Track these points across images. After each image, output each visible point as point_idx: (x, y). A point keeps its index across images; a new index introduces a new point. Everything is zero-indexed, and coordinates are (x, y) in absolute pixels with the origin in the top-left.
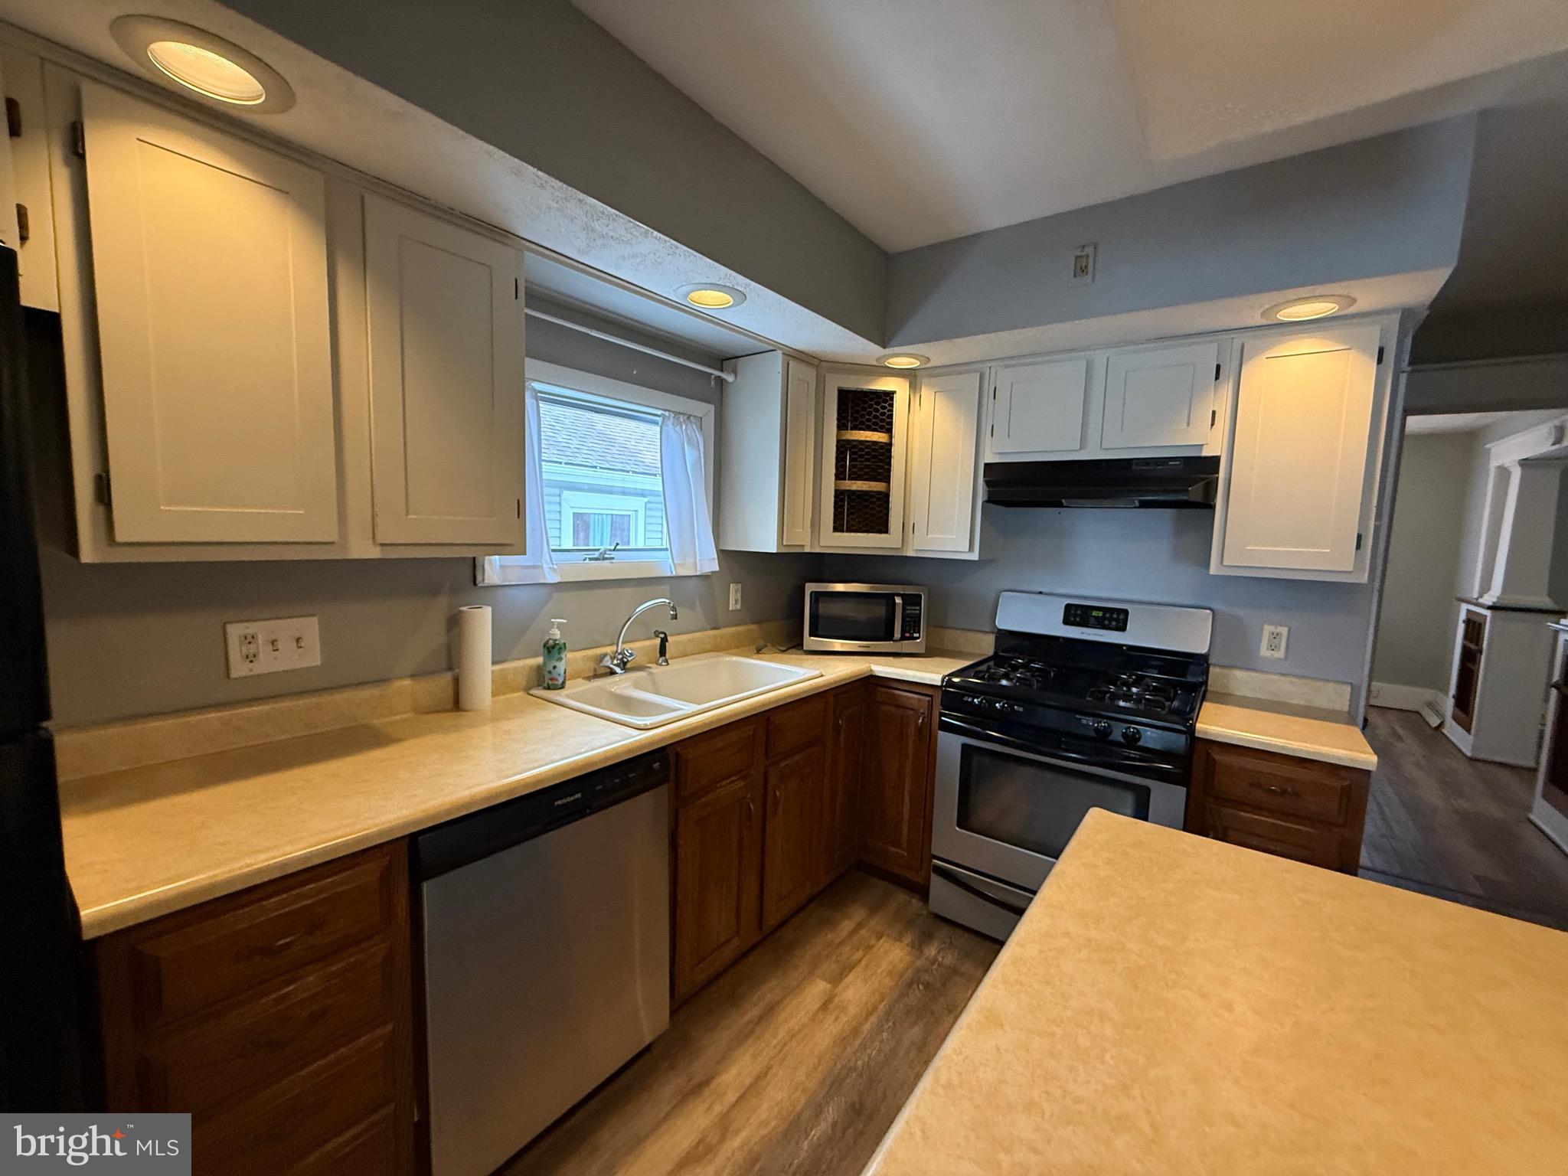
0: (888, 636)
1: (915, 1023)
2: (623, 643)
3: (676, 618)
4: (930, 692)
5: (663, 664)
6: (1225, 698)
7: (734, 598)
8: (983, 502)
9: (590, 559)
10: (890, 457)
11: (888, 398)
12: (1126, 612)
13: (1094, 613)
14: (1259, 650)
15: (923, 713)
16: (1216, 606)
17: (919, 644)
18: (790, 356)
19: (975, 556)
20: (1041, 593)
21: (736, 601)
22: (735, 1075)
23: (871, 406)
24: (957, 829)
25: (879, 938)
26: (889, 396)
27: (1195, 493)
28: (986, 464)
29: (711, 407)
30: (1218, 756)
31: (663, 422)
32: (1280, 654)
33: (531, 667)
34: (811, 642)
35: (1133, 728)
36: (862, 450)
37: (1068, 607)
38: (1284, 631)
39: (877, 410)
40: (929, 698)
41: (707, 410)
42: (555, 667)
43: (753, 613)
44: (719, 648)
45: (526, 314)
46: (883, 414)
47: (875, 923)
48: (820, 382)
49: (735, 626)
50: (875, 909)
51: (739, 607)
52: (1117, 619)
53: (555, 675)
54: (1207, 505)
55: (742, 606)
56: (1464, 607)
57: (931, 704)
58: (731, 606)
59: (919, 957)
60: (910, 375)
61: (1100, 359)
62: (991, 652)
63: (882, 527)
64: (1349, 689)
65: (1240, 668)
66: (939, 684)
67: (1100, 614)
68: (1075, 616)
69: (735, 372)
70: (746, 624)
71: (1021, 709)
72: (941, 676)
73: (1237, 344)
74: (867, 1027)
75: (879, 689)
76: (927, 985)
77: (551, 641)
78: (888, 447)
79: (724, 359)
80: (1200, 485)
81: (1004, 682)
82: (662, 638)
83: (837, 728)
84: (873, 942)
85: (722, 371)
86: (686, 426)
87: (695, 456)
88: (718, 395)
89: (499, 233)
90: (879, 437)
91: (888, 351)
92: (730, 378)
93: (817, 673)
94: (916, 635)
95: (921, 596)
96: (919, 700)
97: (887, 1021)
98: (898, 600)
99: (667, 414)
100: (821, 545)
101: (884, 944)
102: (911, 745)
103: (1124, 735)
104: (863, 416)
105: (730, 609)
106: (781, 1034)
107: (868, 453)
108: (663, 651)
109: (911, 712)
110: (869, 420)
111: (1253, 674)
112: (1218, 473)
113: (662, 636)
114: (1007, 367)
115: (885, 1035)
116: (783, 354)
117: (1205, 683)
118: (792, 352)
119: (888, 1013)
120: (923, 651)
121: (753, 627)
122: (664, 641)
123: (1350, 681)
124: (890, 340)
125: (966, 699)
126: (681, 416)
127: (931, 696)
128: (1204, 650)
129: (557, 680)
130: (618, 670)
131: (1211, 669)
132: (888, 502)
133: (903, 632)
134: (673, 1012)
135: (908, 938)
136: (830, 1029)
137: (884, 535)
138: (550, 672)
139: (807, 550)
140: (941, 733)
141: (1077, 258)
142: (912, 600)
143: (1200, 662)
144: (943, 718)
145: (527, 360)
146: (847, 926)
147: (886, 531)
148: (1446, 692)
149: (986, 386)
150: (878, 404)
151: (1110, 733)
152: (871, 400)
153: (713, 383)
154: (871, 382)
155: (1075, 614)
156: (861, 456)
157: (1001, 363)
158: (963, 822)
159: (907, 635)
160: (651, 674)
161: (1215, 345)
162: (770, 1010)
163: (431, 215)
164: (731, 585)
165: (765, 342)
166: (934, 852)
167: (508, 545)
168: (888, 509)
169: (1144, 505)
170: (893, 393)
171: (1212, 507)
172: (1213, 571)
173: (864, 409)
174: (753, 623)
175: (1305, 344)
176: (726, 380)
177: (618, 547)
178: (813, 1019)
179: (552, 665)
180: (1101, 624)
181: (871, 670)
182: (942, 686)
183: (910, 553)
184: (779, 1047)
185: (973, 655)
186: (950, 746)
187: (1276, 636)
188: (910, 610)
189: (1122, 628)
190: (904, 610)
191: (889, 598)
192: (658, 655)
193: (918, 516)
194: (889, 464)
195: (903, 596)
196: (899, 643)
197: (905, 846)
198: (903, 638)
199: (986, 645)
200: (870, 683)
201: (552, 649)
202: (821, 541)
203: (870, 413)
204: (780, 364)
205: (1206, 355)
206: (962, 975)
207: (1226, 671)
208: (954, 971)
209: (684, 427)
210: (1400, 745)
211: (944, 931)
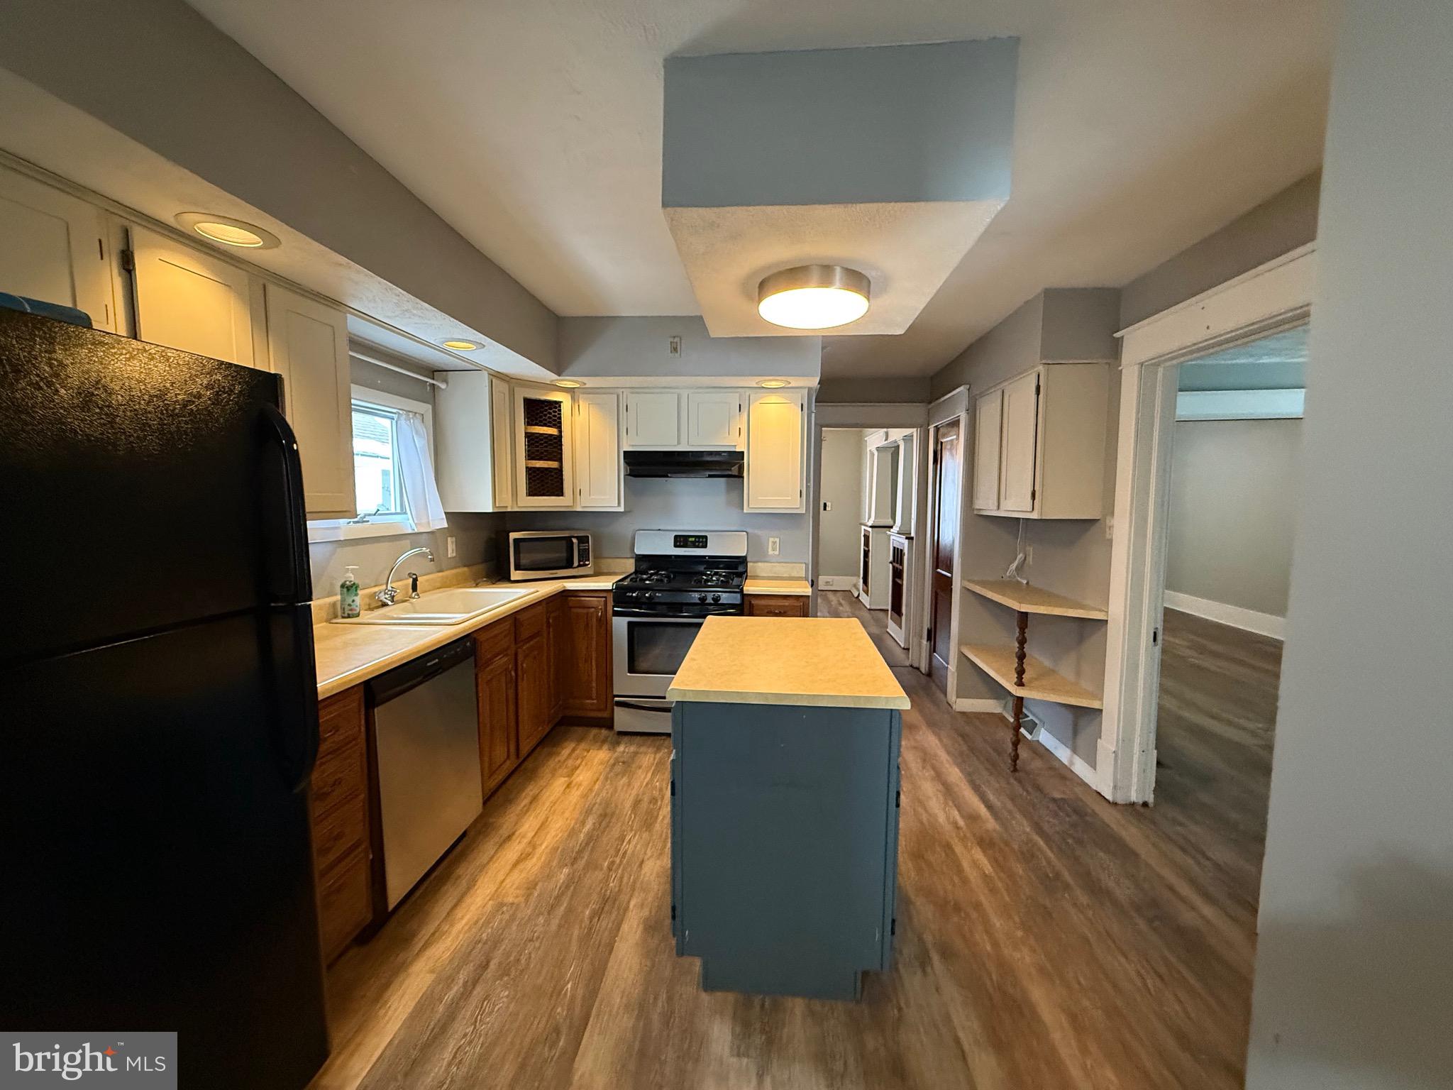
0: (569, 565)
1: (622, 777)
2: (391, 583)
3: (433, 561)
4: (604, 595)
5: (416, 597)
6: (755, 577)
7: (451, 550)
8: (624, 476)
9: (354, 522)
10: (561, 445)
11: (557, 406)
12: (706, 537)
13: (690, 539)
14: (768, 552)
15: (601, 609)
16: (748, 530)
17: (589, 569)
18: (493, 375)
19: (622, 509)
20: (659, 530)
21: (453, 550)
22: (528, 826)
23: (546, 410)
24: (629, 674)
25: (588, 751)
26: (558, 404)
27: (735, 471)
28: (625, 452)
29: (430, 407)
30: (754, 602)
31: (398, 417)
32: (777, 553)
33: (330, 604)
34: (515, 575)
35: (717, 594)
36: (542, 440)
37: (676, 537)
38: (778, 540)
39: (550, 413)
40: (604, 599)
41: (426, 408)
42: (353, 601)
43: (465, 560)
44: (445, 585)
45: (351, 356)
46: (555, 416)
47: (583, 745)
48: (512, 394)
49: (452, 569)
50: (581, 740)
51: (454, 555)
52: (701, 541)
53: (354, 607)
54: (740, 476)
55: (456, 554)
56: (863, 527)
57: (606, 602)
58: (449, 553)
59: (614, 753)
60: (570, 391)
61: (684, 394)
62: (633, 570)
63: (559, 491)
64: (804, 565)
65: (761, 562)
66: (611, 588)
67: (693, 539)
68: (680, 542)
69: (446, 381)
70: (459, 567)
71: (660, 595)
72: (611, 584)
73: (747, 394)
74: (597, 787)
75: (570, 598)
76: (624, 763)
77: (348, 583)
78: (559, 438)
79: (434, 371)
80: (737, 466)
81: (647, 582)
82: (413, 579)
83: (549, 625)
84: (585, 754)
85: (433, 379)
86: (414, 420)
87: (421, 442)
88: (431, 396)
89: (335, 303)
90: (553, 431)
91: (561, 378)
92: (443, 386)
93: (532, 590)
94: (587, 563)
95: (588, 537)
96: (598, 601)
97: (607, 781)
98: (575, 540)
99: (401, 412)
100: (519, 505)
101: (593, 753)
102: (594, 630)
103: (713, 599)
104: (541, 417)
105: (449, 556)
106: (547, 804)
107: (546, 442)
108: (414, 588)
109: (593, 609)
110: (545, 420)
111: (766, 564)
112: (743, 460)
113: (414, 577)
114: (632, 393)
115: (607, 787)
116: (489, 374)
117: (746, 571)
118: (492, 372)
119: (606, 778)
120: (592, 573)
121: (466, 569)
122: (415, 581)
123: (804, 561)
124: (563, 371)
125: (628, 594)
126: (410, 414)
127: (605, 597)
128: (744, 555)
129: (355, 610)
130: (390, 603)
131: (749, 564)
132: (562, 475)
133: (579, 561)
134: (485, 803)
135: (605, 747)
136: (575, 796)
137: (561, 497)
138: (349, 605)
139: (509, 510)
140: (615, 619)
141: (671, 342)
142: (582, 540)
143: (742, 561)
144: (615, 609)
145: (352, 385)
146: (565, 752)
147: (562, 495)
148: (859, 576)
149: (621, 405)
150: (551, 409)
151: (706, 599)
152: (546, 406)
153: (428, 388)
154: (545, 394)
155: (681, 541)
156: (542, 444)
157: (629, 390)
158: (632, 670)
159: (581, 563)
160: (411, 603)
161: (738, 395)
162: (535, 799)
163: (303, 295)
164: (449, 539)
165: (473, 364)
166: (615, 693)
167: (345, 511)
168: (562, 479)
169: (710, 476)
170: (561, 402)
171: (743, 477)
172: (745, 511)
173: (542, 412)
174: (465, 566)
175: (773, 398)
176: (439, 387)
177: (379, 512)
178: (564, 792)
179: (351, 600)
180: (694, 545)
181: (564, 587)
182: (613, 589)
183: (579, 509)
184: (548, 809)
185: (624, 573)
186: (620, 625)
187: (774, 543)
188: (583, 546)
189: (705, 546)
190: (579, 547)
191: (569, 539)
192: (411, 591)
193: (583, 484)
194: (561, 450)
195: (577, 537)
196: (576, 569)
197: (594, 695)
198: (579, 566)
199: (630, 566)
200: (565, 594)
201: (349, 588)
202: (519, 503)
203: (545, 415)
204: (487, 381)
205: (734, 399)
206: (641, 753)
207: (756, 564)
208: (636, 753)
209: (412, 421)
210: (841, 608)
211: (626, 739)
